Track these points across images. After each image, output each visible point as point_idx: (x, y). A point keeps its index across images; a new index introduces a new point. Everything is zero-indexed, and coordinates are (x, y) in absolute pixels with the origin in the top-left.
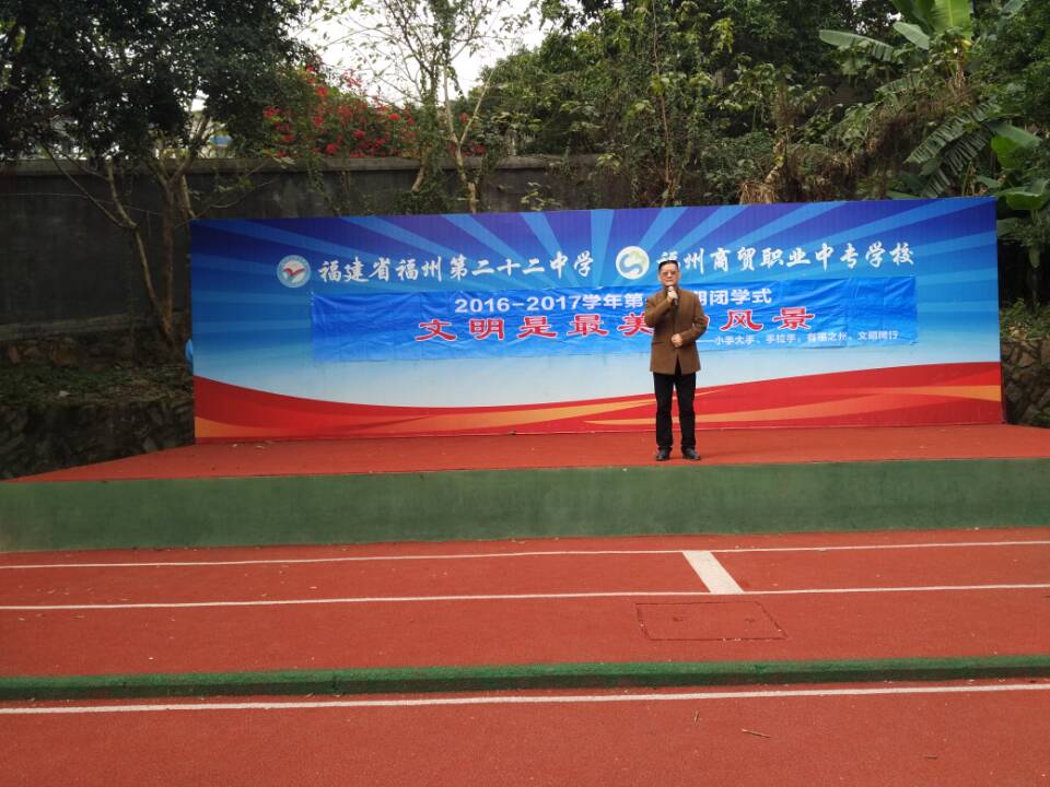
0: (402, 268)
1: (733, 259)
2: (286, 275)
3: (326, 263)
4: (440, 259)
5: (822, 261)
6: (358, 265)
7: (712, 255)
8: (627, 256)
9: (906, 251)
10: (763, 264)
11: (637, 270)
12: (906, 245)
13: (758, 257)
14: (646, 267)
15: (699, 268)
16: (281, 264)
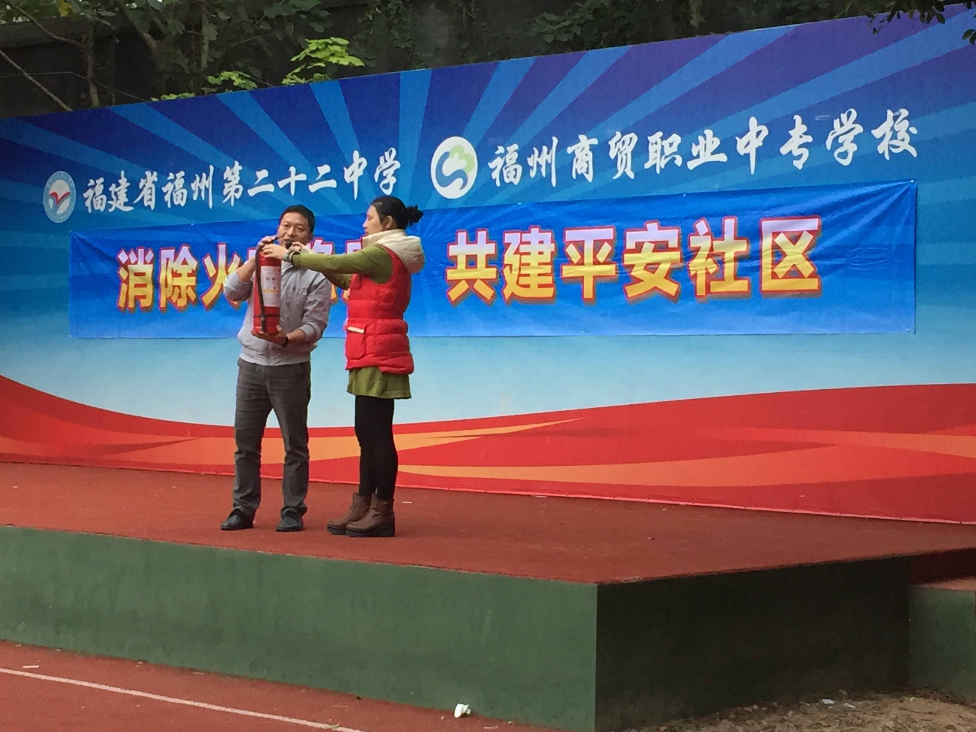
0: (169, 188)
1: (601, 154)
2: (51, 202)
3: (92, 182)
4: (212, 168)
5: (747, 155)
7: (570, 150)
8: (446, 156)
9: (903, 126)
10: (647, 166)
11: (459, 181)
12: (904, 113)
13: (640, 151)
14: (472, 176)
15: (549, 175)
16: (48, 185)
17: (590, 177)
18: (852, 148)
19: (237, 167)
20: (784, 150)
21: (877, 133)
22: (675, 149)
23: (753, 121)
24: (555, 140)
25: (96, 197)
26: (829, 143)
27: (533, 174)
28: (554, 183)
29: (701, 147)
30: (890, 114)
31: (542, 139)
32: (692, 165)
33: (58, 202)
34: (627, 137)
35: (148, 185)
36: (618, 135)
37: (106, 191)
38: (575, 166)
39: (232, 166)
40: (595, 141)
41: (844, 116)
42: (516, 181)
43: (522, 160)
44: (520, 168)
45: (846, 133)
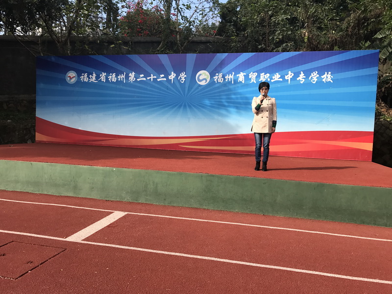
0: (110, 77)
1: (247, 77)
2: (68, 78)
3: (83, 74)
4: (125, 73)
7: (238, 75)
8: (201, 75)
9: (329, 76)
10: (260, 80)
11: (205, 81)
12: (330, 73)
13: (258, 77)
14: (208, 80)
15: (231, 81)
16: (67, 74)
17: (243, 82)
18: (316, 80)
19: (133, 73)
20: (298, 79)
21: (322, 77)
22: (268, 77)
23: (290, 72)
24: (233, 73)
25: (84, 78)
26: (310, 78)
27: (227, 80)
28: (233, 83)
29: (275, 77)
30: (326, 73)
31: (230, 73)
32: (272, 81)
33: (71, 78)
34: (254, 74)
35: (103, 76)
36: (252, 73)
37: (88, 77)
39: (132, 73)
40: (245, 74)
41: (314, 73)
42: (222, 82)
43: (223, 77)
44: (223, 79)
45: (314, 76)
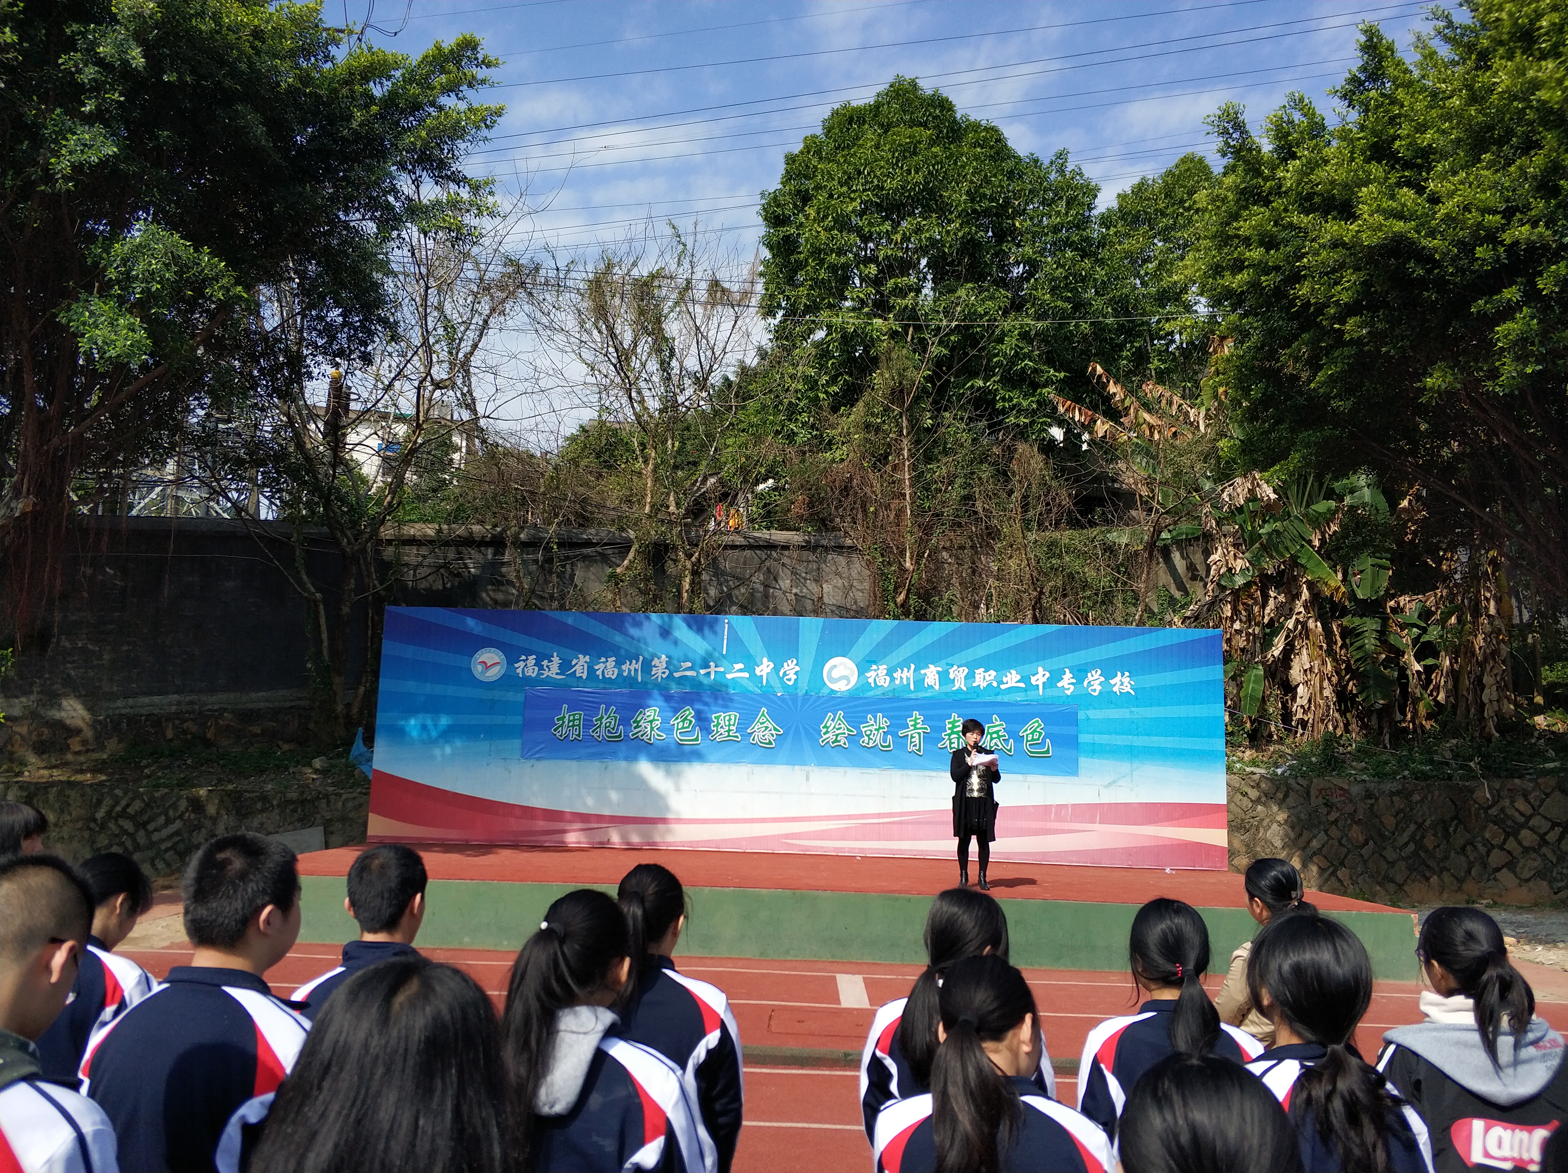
0: (602, 666)
1: (944, 677)
2: (480, 668)
3: (523, 657)
4: (641, 658)
5: (1037, 685)
6: (556, 660)
7: (923, 672)
8: (835, 666)
9: (1126, 680)
10: (975, 685)
11: (845, 682)
12: (1127, 674)
13: (970, 676)
14: (854, 679)
15: (909, 684)
16: (476, 656)
17: (937, 687)
18: (1099, 688)
19: (663, 659)
20: (1059, 685)
21: (1112, 682)
22: (992, 677)
23: (1040, 669)
24: (913, 666)
25: (527, 667)
26: (1085, 684)
27: (897, 682)
28: (912, 688)
29: (1009, 678)
30: (1119, 674)
31: (904, 664)
32: (1003, 687)
33: (487, 668)
34: (961, 669)
35: (581, 664)
36: (955, 667)
37: (538, 664)
38: (926, 680)
39: (659, 658)
40: (940, 669)
41: (1093, 672)
42: (886, 685)
43: (889, 674)
44: (888, 679)
45: (1095, 680)
